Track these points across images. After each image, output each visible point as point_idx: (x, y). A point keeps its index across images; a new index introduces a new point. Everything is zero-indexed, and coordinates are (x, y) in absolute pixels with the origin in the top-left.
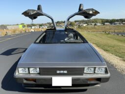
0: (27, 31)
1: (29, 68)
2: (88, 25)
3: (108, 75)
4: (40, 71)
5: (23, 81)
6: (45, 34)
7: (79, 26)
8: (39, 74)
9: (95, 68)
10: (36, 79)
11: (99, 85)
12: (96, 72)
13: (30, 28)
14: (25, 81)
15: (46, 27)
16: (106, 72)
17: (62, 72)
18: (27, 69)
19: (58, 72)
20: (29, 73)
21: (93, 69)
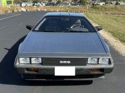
0: (15, 11)
1: (30, 58)
2: (106, 3)
3: (112, 66)
4: (42, 61)
5: (24, 71)
6: (45, 19)
7: (93, 4)
8: (42, 64)
9: (99, 58)
10: (38, 69)
11: (103, 77)
12: (99, 63)
13: (18, 5)
14: (26, 72)
15: (44, 5)
16: (110, 63)
17: (65, 62)
18: (28, 59)
19: (61, 62)
20: (31, 63)
21: (96, 60)
